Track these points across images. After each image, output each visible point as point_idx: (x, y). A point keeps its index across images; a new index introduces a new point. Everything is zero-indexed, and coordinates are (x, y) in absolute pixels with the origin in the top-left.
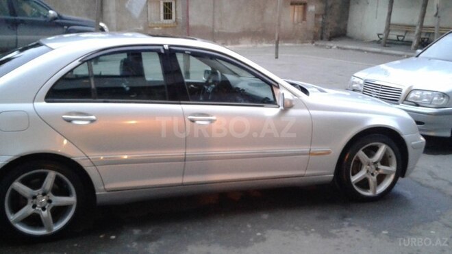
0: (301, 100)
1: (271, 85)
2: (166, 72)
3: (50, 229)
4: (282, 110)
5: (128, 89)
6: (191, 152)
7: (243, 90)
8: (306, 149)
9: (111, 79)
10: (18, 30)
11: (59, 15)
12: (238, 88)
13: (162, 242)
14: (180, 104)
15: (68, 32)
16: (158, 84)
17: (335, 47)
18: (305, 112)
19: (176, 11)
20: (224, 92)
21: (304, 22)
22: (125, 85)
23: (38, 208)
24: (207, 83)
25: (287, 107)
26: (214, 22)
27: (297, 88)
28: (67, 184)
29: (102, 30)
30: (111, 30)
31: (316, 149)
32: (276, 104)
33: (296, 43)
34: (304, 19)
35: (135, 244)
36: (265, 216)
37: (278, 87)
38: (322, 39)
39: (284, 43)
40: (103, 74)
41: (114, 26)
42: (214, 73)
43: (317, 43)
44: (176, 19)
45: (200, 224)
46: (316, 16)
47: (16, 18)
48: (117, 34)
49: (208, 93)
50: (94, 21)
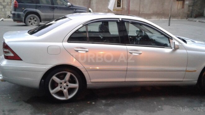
0: (183, 45)
1: (168, 38)
2: (120, 31)
3: (67, 97)
4: (173, 50)
5: (102, 38)
6: (130, 67)
7: (154, 40)
8: (184, 69)
9: (94, 33)
10: (54, 11)
11: (72, 5)
12: (152, 39)
13: (115, 107)
14: (126, 45)
15: (76, 12)
16: (116, 36)
17: (198, 21)
18: (185, 51)
19: (123, 3)
20: (145, 41)
21: (183, 9)
22: (101, 36)
23: (63, 88)
24: (137, 36)
25: (176, 48)
26: (140, 9)
27: (181, 40)
28: (75, 78)
29: (90, 11)
30: (94, 11)
31: (189, 69)
32: (171, 47)
33: (178, 19)
34: (183, 7)
35: (103, 107)
36: (163, 99)
37: (172, 39)
38: (191, 17)
39: (173, 18)
40: (91, 31)
41: (95, 10)
42: (141, 31)
43: (189, 19)
44: (123, 7)
45: (132, 100)
46: (189, 6)
47: (54, 6)
48: (96, 13)
49: (138, 41)
50: (87, 8)
